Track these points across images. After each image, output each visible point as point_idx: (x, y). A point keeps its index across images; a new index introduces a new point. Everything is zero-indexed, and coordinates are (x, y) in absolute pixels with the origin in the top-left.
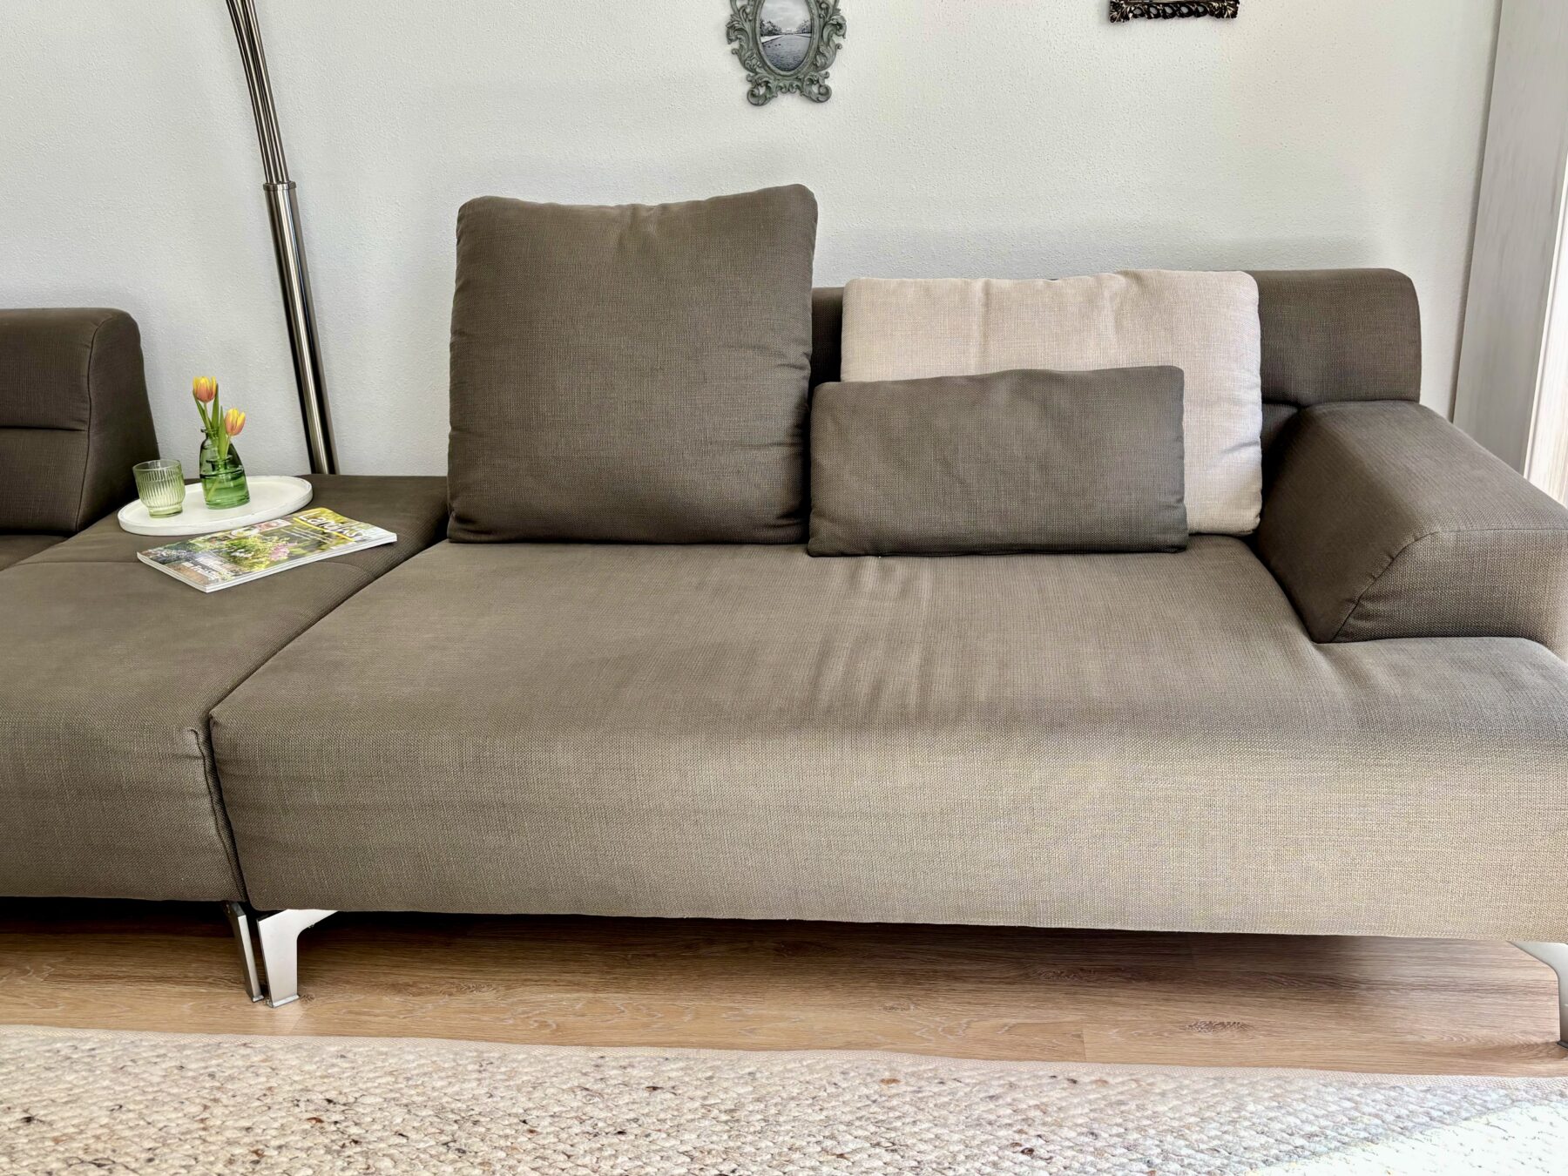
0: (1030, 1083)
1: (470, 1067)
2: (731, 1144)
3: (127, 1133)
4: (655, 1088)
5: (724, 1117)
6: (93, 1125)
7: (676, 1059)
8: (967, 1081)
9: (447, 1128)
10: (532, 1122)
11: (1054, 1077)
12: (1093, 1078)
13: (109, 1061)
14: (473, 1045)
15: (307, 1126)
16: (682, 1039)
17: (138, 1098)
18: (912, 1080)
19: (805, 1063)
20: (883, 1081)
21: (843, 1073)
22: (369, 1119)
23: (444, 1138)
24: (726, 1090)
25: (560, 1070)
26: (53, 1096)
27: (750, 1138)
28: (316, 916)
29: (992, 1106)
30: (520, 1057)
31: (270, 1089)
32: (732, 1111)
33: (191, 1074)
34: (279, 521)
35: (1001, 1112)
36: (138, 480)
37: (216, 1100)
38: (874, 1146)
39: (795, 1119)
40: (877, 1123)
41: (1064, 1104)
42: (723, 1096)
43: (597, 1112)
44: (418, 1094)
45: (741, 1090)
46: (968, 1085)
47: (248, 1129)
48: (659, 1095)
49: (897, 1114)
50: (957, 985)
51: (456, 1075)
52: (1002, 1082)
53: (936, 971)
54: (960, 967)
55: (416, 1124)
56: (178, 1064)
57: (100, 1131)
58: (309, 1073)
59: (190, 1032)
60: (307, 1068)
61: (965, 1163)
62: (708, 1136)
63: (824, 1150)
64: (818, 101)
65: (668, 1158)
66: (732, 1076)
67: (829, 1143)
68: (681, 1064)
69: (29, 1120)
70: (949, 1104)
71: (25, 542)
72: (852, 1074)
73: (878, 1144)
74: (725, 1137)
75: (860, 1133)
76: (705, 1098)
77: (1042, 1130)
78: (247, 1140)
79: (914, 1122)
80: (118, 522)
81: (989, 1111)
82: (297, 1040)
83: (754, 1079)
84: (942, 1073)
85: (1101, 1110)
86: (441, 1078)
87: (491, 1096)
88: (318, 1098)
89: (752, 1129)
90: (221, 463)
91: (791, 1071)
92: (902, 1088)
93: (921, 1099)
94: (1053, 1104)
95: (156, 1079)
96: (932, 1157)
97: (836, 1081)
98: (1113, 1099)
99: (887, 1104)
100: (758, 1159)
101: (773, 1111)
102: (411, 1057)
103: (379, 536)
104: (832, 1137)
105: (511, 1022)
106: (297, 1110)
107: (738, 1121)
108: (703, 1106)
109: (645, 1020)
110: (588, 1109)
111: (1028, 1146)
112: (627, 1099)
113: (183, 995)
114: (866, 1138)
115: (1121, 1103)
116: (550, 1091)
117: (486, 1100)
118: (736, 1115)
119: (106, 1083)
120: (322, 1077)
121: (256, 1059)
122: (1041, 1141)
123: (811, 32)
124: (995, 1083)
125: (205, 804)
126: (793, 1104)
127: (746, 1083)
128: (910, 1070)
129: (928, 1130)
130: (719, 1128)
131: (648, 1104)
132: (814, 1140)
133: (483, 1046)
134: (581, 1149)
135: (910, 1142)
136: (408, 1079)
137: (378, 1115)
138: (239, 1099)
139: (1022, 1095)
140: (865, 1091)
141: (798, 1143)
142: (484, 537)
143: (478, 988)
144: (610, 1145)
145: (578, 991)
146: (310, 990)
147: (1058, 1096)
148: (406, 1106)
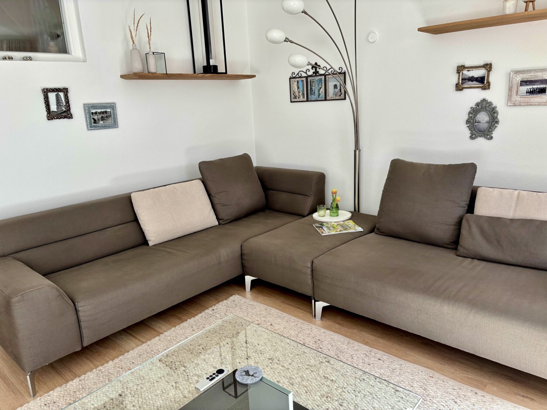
0: (465, 390)
1: (346, 343)
2: (390, 375)
3: (285, 333)
4: (380, 359)
5: (391, 370)
6: (280, 329)
7: (387, 356)
8: (450, 384)
9: (337, 352)
10: (353, 356)
11: (472, 391)
12: (482, 395)
13: (286, 319)
14: (349, 339)
15: (314, 342)
16: (391, 353)
17: (289, 327)
18: (437, 379)
19: (414, 367)
20: (430, 376)
21: (422, 371)
22: (324, 345)
23: (336, 353)
24: (394, 365)
25: (363, 349)
26: (276, 322)
27: (395, 376)
28: (326, 304)
29: (453, 391)
30: (356, 344)
31: (310, 334)
32: (393, 369)
33: (298, 326)
34: (342, 222)
35: (454, 393)
36: (318, 209)
37: (300, 332)
38: (420, 387)
39: (406, 376)
40: (424, 384)
41: (471, 397)
42: (393, 366)
43: (367, 360)
44: (335, 344)
45: (397, 366)
46: (450, 385)
47: (304, 339)
48: (380, 361)
49: (429, 384)
50: (461, 365)
51: (343, 343)
52: (458, 387)
53: (457, 360)
54: (464, 361)
55: (332, 349)
56: (296, 324)
57: (281, 331)
58: (317, 333)
59: (301, 319)
60: (317, 332)
61: (439, 398)
62: (386, 372)
63: (409, 384)
64: (489, 140)
65: (376, 373)
66: (397, 363)
67: (411, 383)
68: (387, 357)
69: (271, 325)
70: (442, 386)
71: (296, 217)
72: (423, 372)
73: (422, 388)
74: (390, 373)
75: (419, 384)
76: (389, 365)
77: (461, 399)
78: (303, 341)
79: (432, 387)
80: (312, 216)
81: (451, 392)
82: (318, 327)
83: (401, 365)
84: (445, 380)
85: (479, 401)
86: (340, 343)
87: (348, 349)
88: (317, 338)
89: (396, 374)
90: (334, 207)
91: (410, 367)
92: (433, 379)
93: (437, 383)
94: (468, 396)
95: (292, 325)
96: (432, 395)
97: (419, 372)
98: (484, 400)
99: (428, 381)
100: (394, 380)
101: (402, 373)
102: (336, 337)
103: (360, 229)
104: (412, 382)
105: (358, 337)
106: (313, 339)
107: (394, 372)
108: (388, 366)
109: (385, 346)
110: (365, 358)
111: (456, 401)
112: (373, 359)
113: (302, 312)
114: (420, 386)
115: (485, 402)
116: (359, 352)
117: (346, 350)
118: (394, 370)
119: (284, 323)
120: (319, 335)
121: (309, 328)
122: (460, 401)
123: (489, 123)
124: (456, 387)
125: (310, 277)
126: (407, 373)
127: (399, 366)
128: (437, 377)
129: (435, 389)
130: (389, 371)
131: (377, 362)
132: (408, 381)
133: (350, 340)
134: (360, 364)
135: (429, 390)
136: (334, 341)
137: (326, 345)
138: (304, 334)
139: (461, 391)
140: (424, 377)
141: (404, 380)
142: (381, 234)
143: (354, 329)
144: (366, 366)
145: (374, 336)
146: (323, 319)
147: (470, 395)
148: (332, 345)
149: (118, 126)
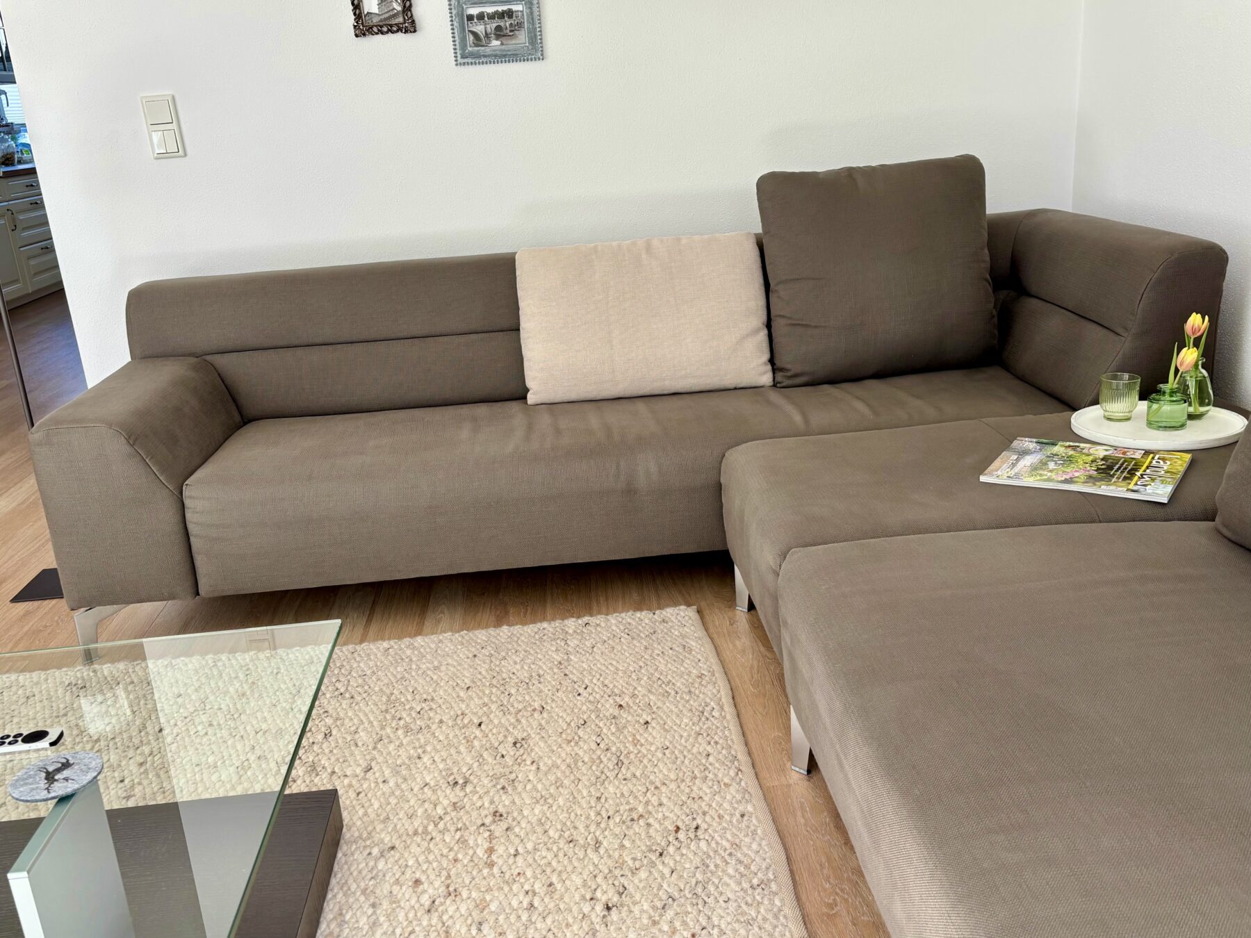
34: (1142, 453)
90: (1169, 391)
149: (542, 55)
